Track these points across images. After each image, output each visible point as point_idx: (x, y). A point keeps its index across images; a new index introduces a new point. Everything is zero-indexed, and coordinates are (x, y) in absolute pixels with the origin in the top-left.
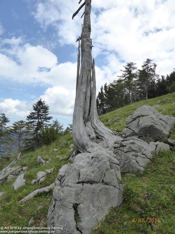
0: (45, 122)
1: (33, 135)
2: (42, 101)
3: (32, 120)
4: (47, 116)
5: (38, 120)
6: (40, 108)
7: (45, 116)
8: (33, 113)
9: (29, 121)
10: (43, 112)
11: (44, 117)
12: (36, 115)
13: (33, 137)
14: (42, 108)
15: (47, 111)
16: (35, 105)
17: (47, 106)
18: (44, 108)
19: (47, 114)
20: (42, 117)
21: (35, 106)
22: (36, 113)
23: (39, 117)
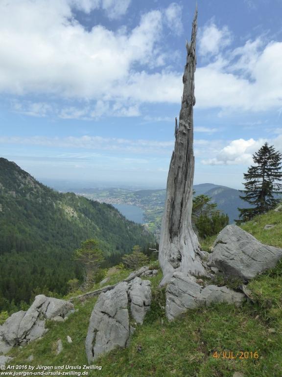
0: (276, 181)
1: (256, 204)
2: (269, 146)
3: (253, 180)
4: (279, 171)
5: (264, 178)
6: (265, 158)
7: (276, 171)
8: (253, 168)
9: (249, 181)
10: (271, 165)
11: (274, 172)
12: (259, 171)
13: (257, 206)
14: (269, 158)
15: (279, 162)
16: (257, 154)
17: (278, 153)
18: (273, 158)
19: (278, 167)
20: (270, 173)
21: (256, 156)
22: (259, 168)
23: (266, 174)
